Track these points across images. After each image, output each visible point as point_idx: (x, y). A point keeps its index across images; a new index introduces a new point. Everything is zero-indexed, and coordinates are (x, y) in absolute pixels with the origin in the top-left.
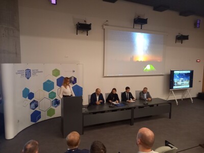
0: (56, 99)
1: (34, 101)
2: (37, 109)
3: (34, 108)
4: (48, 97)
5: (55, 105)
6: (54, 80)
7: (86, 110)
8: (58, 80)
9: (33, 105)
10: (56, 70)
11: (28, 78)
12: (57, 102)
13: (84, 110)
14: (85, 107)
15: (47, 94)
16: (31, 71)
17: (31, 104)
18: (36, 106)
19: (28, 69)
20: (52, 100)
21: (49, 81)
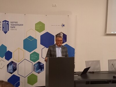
0: (39, 63)
1: (12, 62)
2: (15, 73)
3: (11, 71)
4: (29, 59)
5: (37, 69)
6: (37, 36)
7: (80, 77)
8: (42, 37)
9: (11, 67)
10: (40, 23)
11: (5, 33)
12: (40, 67)
13: (77, 78)
14: (78, 73)
15: (28, 54)
16: (10, 23)
17: (8, 66)
18: (15, 69)
19: (5, 21)
20: (34, 63)
21: (30, 37)
